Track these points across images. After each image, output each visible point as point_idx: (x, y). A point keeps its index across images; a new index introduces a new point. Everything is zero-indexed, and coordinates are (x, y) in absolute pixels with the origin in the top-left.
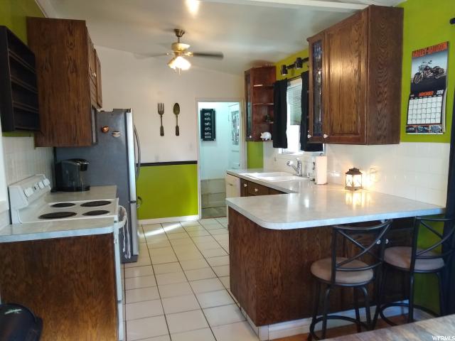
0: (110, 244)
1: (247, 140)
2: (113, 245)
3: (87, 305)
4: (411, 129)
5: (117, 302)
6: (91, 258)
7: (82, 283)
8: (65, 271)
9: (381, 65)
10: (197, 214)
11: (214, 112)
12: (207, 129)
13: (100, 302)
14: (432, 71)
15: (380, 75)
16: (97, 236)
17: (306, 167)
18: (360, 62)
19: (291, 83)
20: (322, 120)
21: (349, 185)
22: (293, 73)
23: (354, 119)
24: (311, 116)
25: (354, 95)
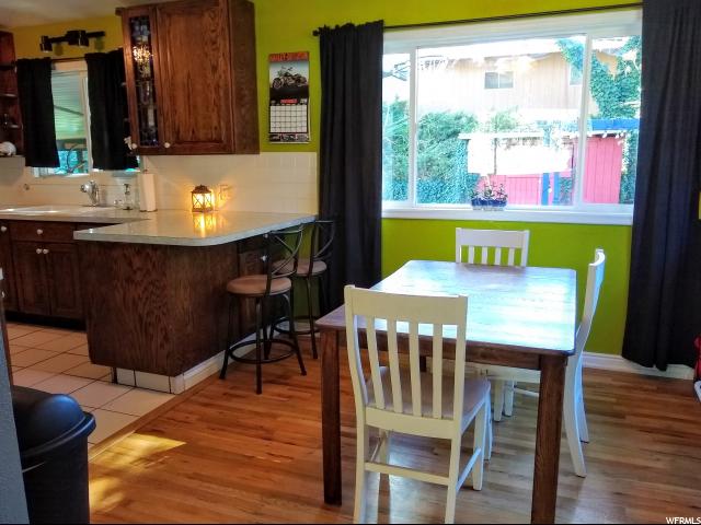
4: (275, 138)
14: (293, 79)
19: (57, 65)
20: (156, 125)
21: (198, 206)
22: (59, 52)
23: (215, 123)
24: (133, 119)
25: (214, 96)
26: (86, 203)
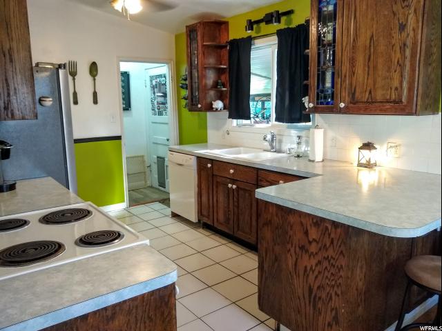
9: (435, 19)
10: (124, 201)
11: (128, 75)
19: (256, 41)
20: (333, 86)
21: (363, 161)
22: (259, 31)
23: (396, 83)
24: (313, 81)
25: (398, 55)
26: (266, 148)
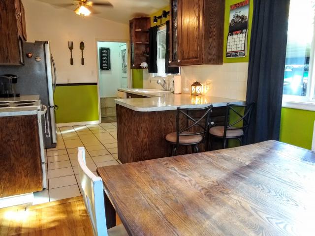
0: (35, 122)
1: (132, 68)
2: (37, 123)
3: (21, 162)
4: (229, 55)
5: (41, 163)
6: (22, 131)
7: (17, 148)
8: (4, 140)
9: (212, 13)
10: (98, 120)
11: (110, 50)
12: (104, 62)
13: (30, 160)
14: (240, 18)
15: (211, 20)
16: (26, 116)
17: (169, 85)
18: (199, 11)
21: (193, 92)
22: (161, 22)
23: (196, 48)
24: (171, 48)
25: (196, 33)
